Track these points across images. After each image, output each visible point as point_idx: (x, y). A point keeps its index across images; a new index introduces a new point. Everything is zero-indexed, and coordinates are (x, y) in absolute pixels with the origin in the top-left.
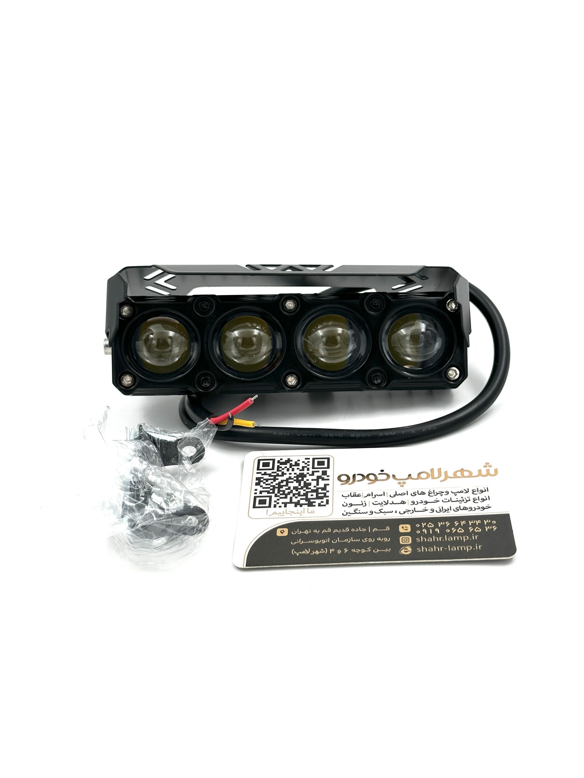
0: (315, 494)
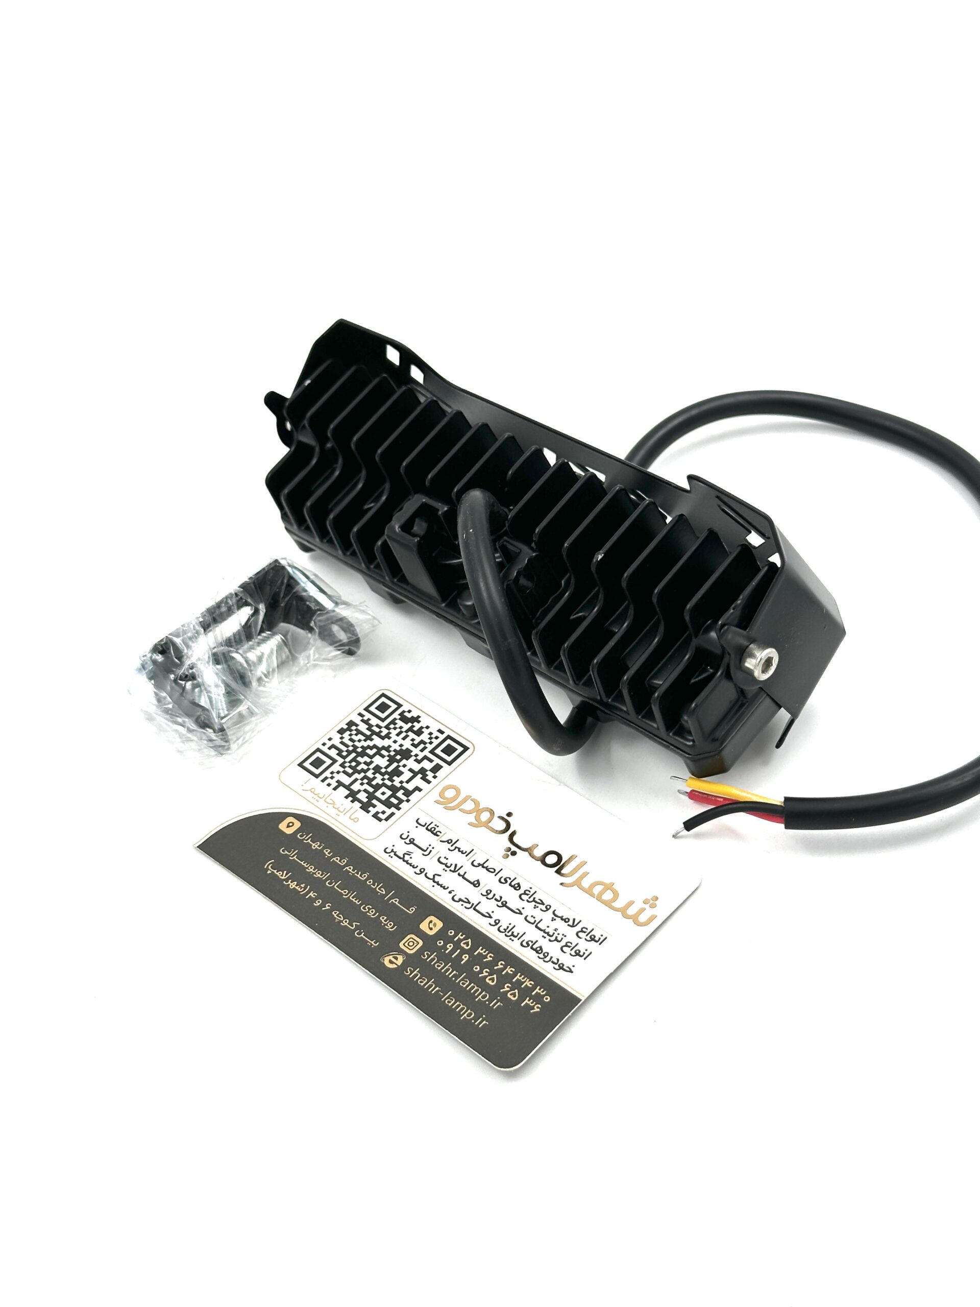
0: (389, 793)
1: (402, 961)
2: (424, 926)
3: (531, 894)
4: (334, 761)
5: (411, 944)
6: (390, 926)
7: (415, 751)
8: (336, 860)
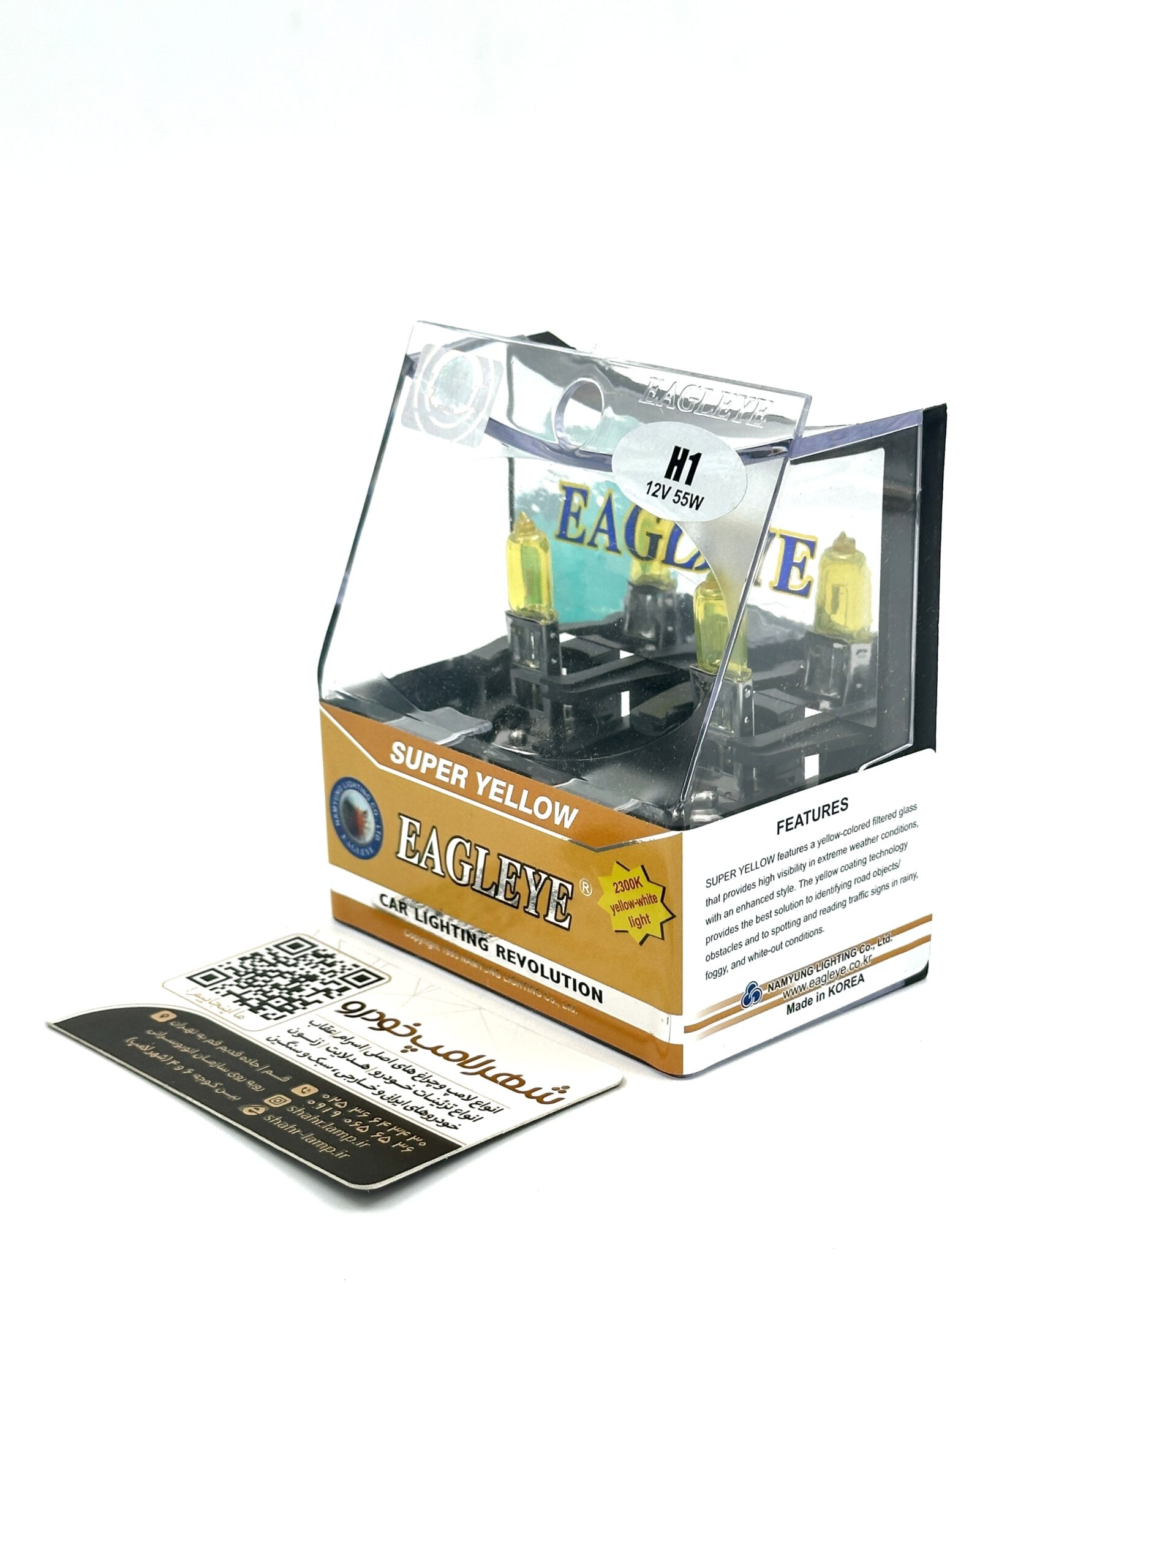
1: (263, 1111)
2: (297, 1091)
3: (425, 1077)
4: (228, 977)
5: (278, 1101)
6: (257, 1088)
7: (322, 976)
8: (211, 1042)
